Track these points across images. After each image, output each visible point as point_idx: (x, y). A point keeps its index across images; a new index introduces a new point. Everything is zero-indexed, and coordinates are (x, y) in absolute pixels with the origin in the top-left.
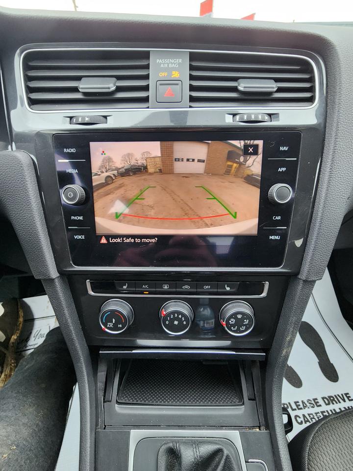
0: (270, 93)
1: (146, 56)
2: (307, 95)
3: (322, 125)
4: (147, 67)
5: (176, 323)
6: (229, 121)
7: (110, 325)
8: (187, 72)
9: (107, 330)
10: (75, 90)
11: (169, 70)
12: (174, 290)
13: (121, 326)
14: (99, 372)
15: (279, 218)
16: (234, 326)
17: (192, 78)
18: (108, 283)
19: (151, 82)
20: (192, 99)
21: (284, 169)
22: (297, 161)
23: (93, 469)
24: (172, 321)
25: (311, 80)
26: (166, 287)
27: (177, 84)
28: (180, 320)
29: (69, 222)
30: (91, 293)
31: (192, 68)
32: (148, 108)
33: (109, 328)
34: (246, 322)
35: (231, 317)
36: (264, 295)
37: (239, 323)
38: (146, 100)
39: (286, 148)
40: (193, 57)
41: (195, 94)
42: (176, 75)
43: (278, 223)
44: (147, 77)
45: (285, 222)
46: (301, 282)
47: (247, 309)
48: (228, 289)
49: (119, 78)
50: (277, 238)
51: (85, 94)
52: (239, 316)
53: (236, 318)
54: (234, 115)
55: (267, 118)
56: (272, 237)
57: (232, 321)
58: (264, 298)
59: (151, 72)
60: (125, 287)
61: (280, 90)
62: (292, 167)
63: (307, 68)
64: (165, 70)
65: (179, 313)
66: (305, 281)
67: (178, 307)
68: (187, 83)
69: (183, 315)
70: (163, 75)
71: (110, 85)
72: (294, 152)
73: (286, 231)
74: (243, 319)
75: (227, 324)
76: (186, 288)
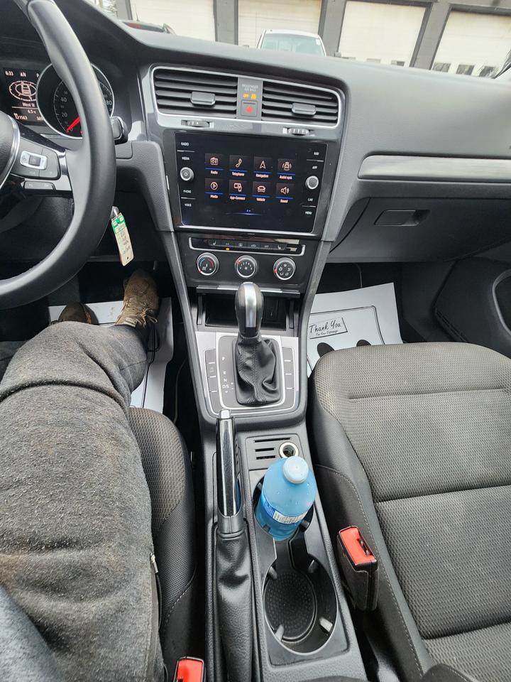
0: (312, 116)
1: (235, 80)
2: (333, 118)
3: (340, 140)
4: (236, 88)
6: (285, 132)
7: (204, 268)
8: (261, 95)
9: (202, 272)
10: (188, 100)
11: (250, 94)
12: (246, 247)
13: (211, 269)
15: (311, 200)
16: (281, 272)
17: (264, 99)
18: (203, 240)
19: (238, 99)
20: (263, 115)
22: (324, 163)
24: (244, 267)
25: (336, 108)
26: (241, 245)
27: (254, 104)
28: (247, 266)
30: (191, 247)
31: (264, 92)
32: (235, 118)
33: (204, 271)
34: (289, 269)
35: (280, 266)
36: (302, 253)
37: (285, 270)
38: (234, 112)
39: (317, 154)
40: (265, 84)
41: (266, 111)
42: (254, 97)
43: (310, 203)
44: (235, 96)
45: (315, 203)
46: (322, 243)
47: (291, 263)
48: (280, 248)
49: (218, 95)
50: (310, 213)
51: (195, 105)
52: (285, 265)
53: (283, 266)
54: (288, 128)
55: (307, 132)
56: (307, 213)
57: (281, 269)
58: (301, 256)
59: (239, 92)
60: (214, 244)
61: (318, 113)
62: (321, 166)
63: (335, 100)
64: (247, 93)
65: (249, 262)
66: (324, 241)
67: (248, 259)
68: (261, 102)
69: (251, 263)
70: (246, 96)
71: (211, 100)
72: (322, 156)
73: (315, 209)
74: (287, 267)
75: (278, 270)
76: (254, 246)
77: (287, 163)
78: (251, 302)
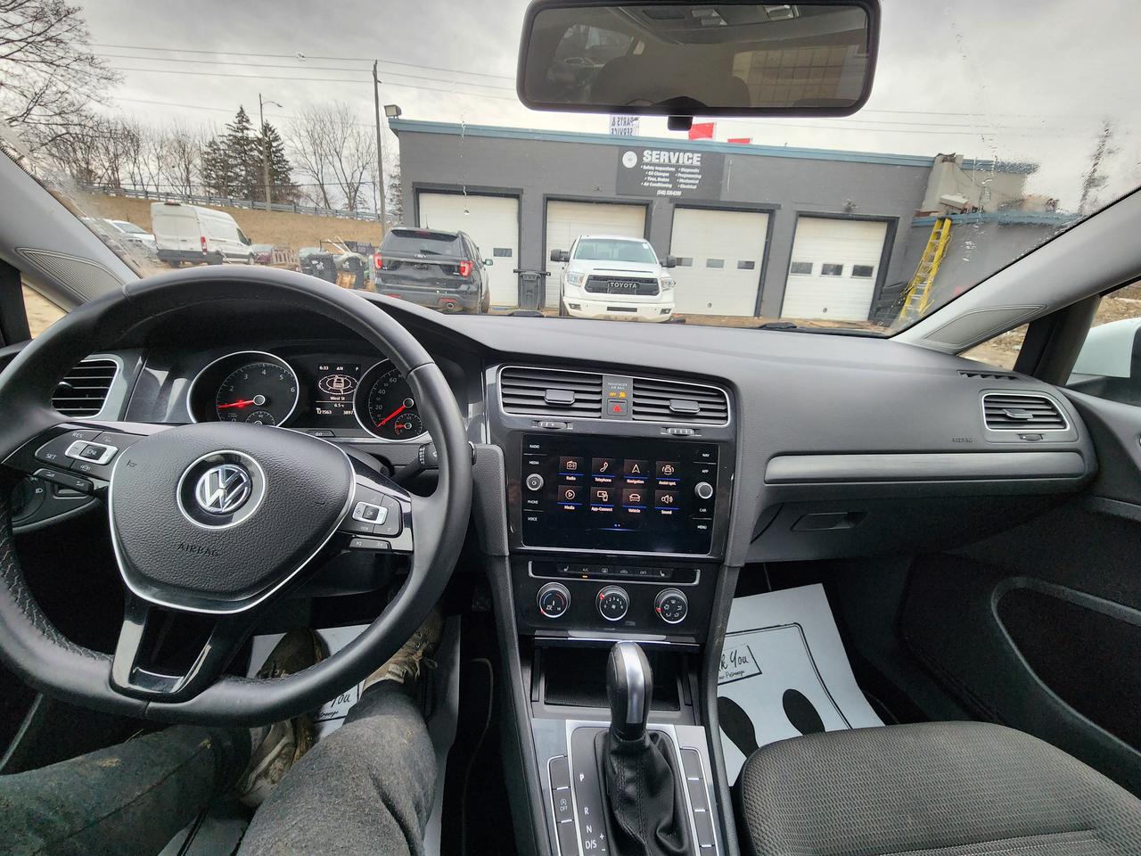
0: (695, 413)
1: (599, 378)
2: (723, 415)
3: (734, 440)
4: (601, 385)
5: (614, 607)
6: (663, 432)
7: (549, 607)
8: (632, 392)
9: (545, 613)
10: (542, 398)
11: (618, 392)
12: (612, 575)
13: (559, 609)
15: (705, 511)
16: (667, 612)
17: (636, 396)
18: (549, 566)
19: (603, 397)
20: (635, 413)
21: (707, 471)
22: (717, 465)
24: (609, 605)
25: (725, 404)
26: (605, 571)
27: (623, 402)
28: (615, 603)
29: (526, 505)
30: (531, 574)
31: (635, 388)
32: (600, 417)
33: (547, 612)
34: (680, 608)
35: (665, 602)
36: (696, 583)
37: (673, 609)
38: (599, 411)
39: (707, 455)
40: (635, 381)
41: (638, 409)
42: (622, 395)
43: (703, 515)
44: (600, 393)
45: (710, 513)
46: (726, 568)
47: (682, 596)
48: (663, 575)
49: (576, 392)
50: (704, 527)
51: (549, 403)
52: (673, 602)
53: (670, 603)
54: (667, 428)
55: (692, 432)
56: (700, 527)
57: (667, 607)
58: (696, 586)
59: (604, 389)
60: (565, 570)
61: (702, 410)
62: (713, 470)
63: (721, 395)
64: (613, 391)
65: (617, 596)
66: (729, 567)
67: (614, 592)
68: (632, 400)
69: (621, 598)
70: (613, 394)
71: (570, 398)
72: (714, 458)
73: (712, 521)
74: (677, 604)
75: (662, 609)
76: (624, 572)
77: (668, 467)
78: (634, 677)
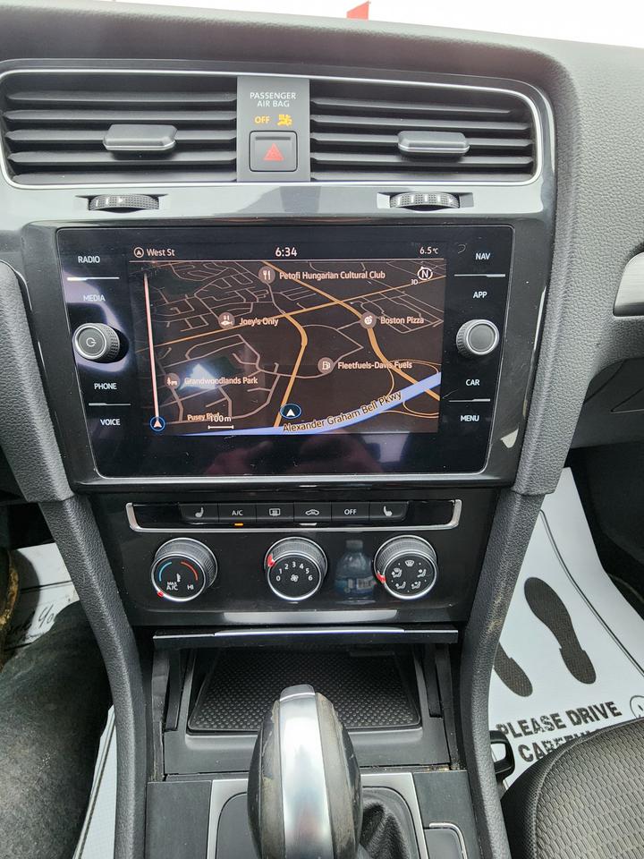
0: (457, 157)
1: (230, 85)
2: (523, 161)
3: (550, 215)
4: (232, 107)
5: (294, 578)
6: (383, 206)
7: (172, 585)
8: (306, 117)
9: (165, 596)
10: (98, 147)
11: (274, 112)
12: (291, 518)
13: (192, 587)
14: (155, 675)
15: (476, 382)
16: (399, 581)
17: (315, 127)
18: (167, 509)
19: (240, 135)
20: (316, 167)
21: (484, 294)
22: (507, 278)
23: (141, 855)
24: (287, 574)
25: (529, 134)
26: (275, 513)
27: (288, 138)
28: (301, 573)
29: (90, 395)
30: (136, 527)
31: (314, 109)
32: (235, 181)
33: (171, 593)
34: (422, 573)
35: (394, 565)
36: (454, 523)
37: (409, 576)
38: (231, 167)
39: (486, 256)
40: (317, 89)
41: (322, 157)
42: (285, 121)
43: (475, 392)
44: (231, 125)
45: (488, 389)
46: (518, 498)
47: (423, 551)
48: (389, 514)
49: (181, 126)
50: (474, 418)
51: (117, 154)
52: (410, 564)
53: (403, 567)
54: (393, 195)
55: (451, 201)
56: (466, 418)
57: (397, 573)
58: (453, 529)
59: (240, 115)
60: (199, 515)
61: (473, 151)
62: (498, 291)
63: (522, 114)
64: (263, 112)
65: (299, 560)
66: (525, 496)
67: (297, 549)
68: (306, 136)
69: (307, 563)
70: (262, 121)
71: (165, 139)
72: (500, 262)
73: (490, 405)
74: (416, 568)
75: (388, 577)
76: (312, 512)
